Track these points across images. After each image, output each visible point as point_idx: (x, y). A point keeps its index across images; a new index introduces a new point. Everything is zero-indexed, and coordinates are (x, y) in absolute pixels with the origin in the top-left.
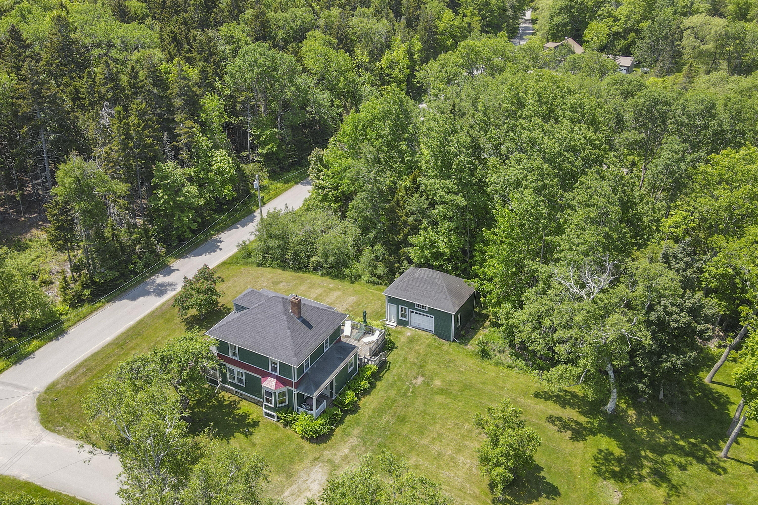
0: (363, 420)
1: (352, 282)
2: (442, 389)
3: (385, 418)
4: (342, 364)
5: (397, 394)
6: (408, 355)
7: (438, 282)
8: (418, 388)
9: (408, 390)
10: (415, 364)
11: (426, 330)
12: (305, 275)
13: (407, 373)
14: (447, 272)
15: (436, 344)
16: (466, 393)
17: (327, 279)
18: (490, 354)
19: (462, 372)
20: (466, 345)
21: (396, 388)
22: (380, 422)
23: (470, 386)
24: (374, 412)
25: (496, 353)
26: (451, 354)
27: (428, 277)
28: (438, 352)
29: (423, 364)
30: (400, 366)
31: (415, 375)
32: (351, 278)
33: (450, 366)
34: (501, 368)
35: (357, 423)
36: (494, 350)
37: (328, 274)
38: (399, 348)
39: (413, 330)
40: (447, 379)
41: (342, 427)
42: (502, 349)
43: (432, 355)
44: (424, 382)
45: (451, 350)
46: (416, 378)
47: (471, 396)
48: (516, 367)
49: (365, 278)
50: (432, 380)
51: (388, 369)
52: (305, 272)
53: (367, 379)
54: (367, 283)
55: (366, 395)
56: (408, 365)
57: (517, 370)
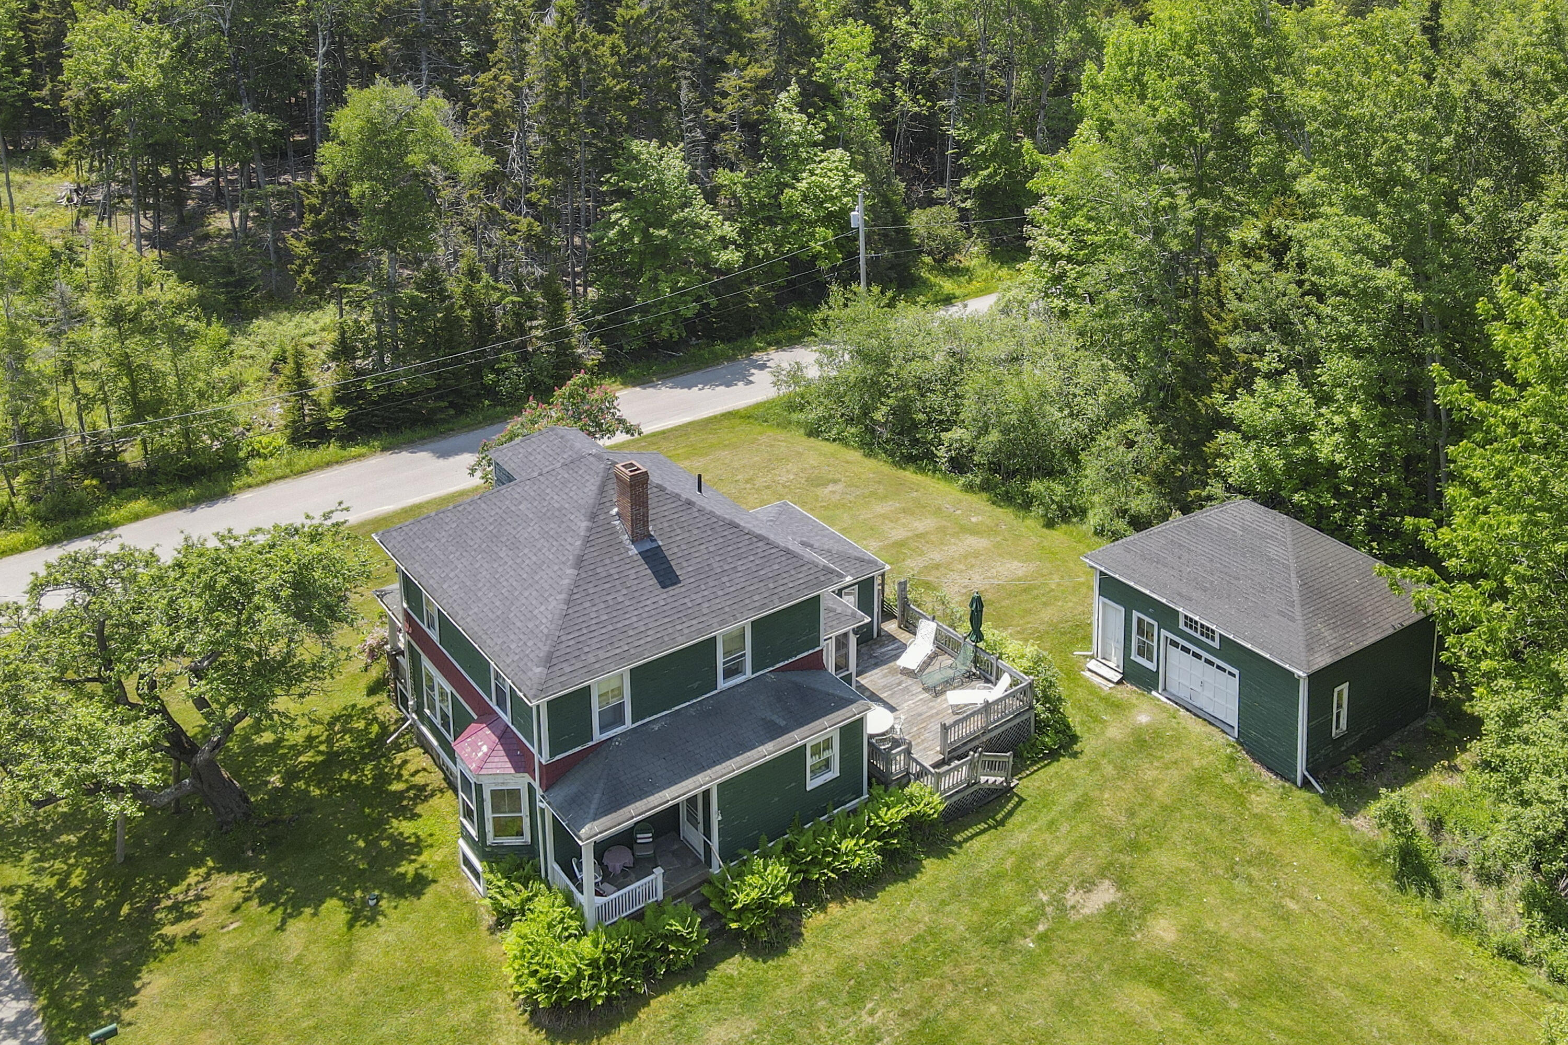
0: (784, 992)
1: (1050, 524)
2: (1171, 964)
3: (872, 1013)
4: (770, 746)
5: (976, 930)
6: (1102, 789)
7: (1274, 550)
8: (1077, 926)
9: (1032, 923)
10: (1111, 831)
11: (1210, 720)
12: (919, 478)
13: (1062, 857)
14: (1348, 540)
15: (1229, 779)
16: (1267, 1013)
17: (979, 502)
18: (1435, 873)
19: (1286, 917)
20: (1350, 813)
21: (985, 904)
22: (841, 1024)
23: (1297, 987)
24: (842, 972)
25: (1468, 878)
26: (1273, 832)
27: (1244, 529)
28: (1227, 809)
29: (1143, 838)
30: (1052, 823)
31: (1091, 871)
32: (1047, 508)
33: (1250, 880)
34: (1467, 947)
35: (750, 1001)
36: (1462, 863)
37: (986, 487)
38: (1083, 758)
39: (1163, 709)
40: (1210, 926)
41: (685, 994)
42: (1494, 865)
43: (1199, 816)
44: (1111, 910)
45: (1279, 817)
46: (1087, 885)
47: (1281, 1030)
48: (1537, 961)
49: (1094, 519)
50: (1146, 910)
51: (1002, 823)
52: (922, 470)
53: (877, 833)
54: (1096, 533)
55: (856, 897)
56: (1085, 829)
57: (1540, 979)
